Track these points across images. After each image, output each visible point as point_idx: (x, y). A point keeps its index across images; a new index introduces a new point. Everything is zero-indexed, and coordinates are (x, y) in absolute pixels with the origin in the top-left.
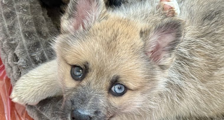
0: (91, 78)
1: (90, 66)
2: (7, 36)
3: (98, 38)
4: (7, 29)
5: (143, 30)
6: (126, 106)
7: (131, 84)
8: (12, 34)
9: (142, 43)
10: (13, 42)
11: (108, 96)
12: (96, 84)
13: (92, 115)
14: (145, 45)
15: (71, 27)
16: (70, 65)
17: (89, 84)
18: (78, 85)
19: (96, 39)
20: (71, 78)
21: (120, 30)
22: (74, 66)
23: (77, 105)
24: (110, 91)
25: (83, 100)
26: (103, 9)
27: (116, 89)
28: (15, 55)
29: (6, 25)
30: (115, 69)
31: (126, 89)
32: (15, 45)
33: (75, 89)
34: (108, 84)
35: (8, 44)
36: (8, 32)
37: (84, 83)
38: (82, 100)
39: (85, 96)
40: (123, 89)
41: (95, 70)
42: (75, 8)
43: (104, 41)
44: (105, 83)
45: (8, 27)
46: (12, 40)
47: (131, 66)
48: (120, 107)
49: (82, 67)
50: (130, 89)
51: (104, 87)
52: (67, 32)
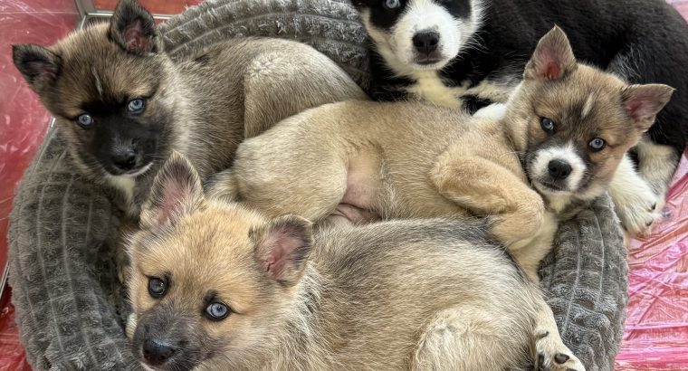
0: (175, 295)
1: (174, 278)
2: (34, 330)
3: (185, 238)
4: (35, 318)
5: (254, 229)
6: (232, 339)
7: (236, 303)
8: (43, 326)
9: (251, 246)
10: (43, 340)
11: (202, 320)
12: (183, 302)
13: (175, 347)
14: (256, 249)
15: (155, 221)
16: (147, 276)
17: (173, 303)
18: (156, 305)
19: (182, 241)
20: (149, 295)
21: (220, 226)
22: (151, 278)
23: (153, 331)
24: (204, 312)
25: (162, 326)
26: (200, 197)
27: (213, 309)
28: (45, 359)
29: (33, 313)
30: (209, 282)
31: (230, 311)
32: (47, 343)
33: (152, 310)
34: (200, 302)
35: (36, 342)
36: (36, 324)
37: (166, 301)
38: (161, 324)
39: (165, 319)
40: (225, 310)
41: (181, 284)
42: (159, 193)
43: (193, 243)
44: (196, 301)
45: (36, 315)
46: (42, 336)
47: (232, 279)
48: (222, 338)
49: (163, 279)
50: (234, 312)
51: (195, 307)
52: (147, 228)
